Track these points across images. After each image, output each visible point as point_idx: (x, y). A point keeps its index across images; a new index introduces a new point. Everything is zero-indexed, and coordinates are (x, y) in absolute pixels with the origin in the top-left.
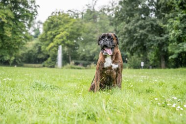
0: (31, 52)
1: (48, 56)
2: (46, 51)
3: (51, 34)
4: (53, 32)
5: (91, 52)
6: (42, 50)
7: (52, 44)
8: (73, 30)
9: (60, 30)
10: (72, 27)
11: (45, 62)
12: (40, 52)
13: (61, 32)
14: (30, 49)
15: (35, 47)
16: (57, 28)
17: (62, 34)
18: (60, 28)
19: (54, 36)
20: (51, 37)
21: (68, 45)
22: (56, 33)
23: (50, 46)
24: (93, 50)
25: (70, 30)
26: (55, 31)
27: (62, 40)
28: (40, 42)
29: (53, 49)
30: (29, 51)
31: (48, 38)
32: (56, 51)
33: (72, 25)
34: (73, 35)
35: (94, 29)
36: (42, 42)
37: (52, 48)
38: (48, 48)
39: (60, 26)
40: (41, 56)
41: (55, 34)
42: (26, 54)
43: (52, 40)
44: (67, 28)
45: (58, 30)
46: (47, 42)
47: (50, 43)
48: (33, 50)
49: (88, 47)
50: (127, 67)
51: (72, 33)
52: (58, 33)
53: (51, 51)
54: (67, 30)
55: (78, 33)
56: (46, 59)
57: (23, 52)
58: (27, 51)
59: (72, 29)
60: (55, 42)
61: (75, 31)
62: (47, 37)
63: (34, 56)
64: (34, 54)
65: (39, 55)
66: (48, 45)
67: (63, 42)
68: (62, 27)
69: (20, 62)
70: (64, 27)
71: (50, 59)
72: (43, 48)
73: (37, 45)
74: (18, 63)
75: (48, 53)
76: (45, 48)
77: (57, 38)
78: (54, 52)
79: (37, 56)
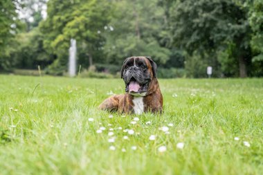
0: (26, 51)
1: (55, 57)
2: (52, 48)
3: (59, 20)
4: (63, 18)
5: (125, 50)
6: (45, 46)
7: (60, 37)
8: (95, 14)
9: (75, 13)
10: (93, 8)
11: (50, 67)
12: (41, 50)
13: (76, 17)
14: (25, 45)
15: (33, 42)
16: (69, 10)
17: (78, 20)
18: (74, 10)
19: (65, 23)
20: (60, 24)
21: (87, 39)
22: (67, 18)
23: (57, 41)
24: (128, 46)
25: (90, 13)
26: (67, 15)
27: (77, 30)
28: (41, 34)
29: (62, 46)
30: (23, 49)
31: (54, 27)
32: (67, 49)
33: (94, 5)
34: (97, 22)
35: (131, 12)
36: (44, 33)
37: (61, 43)
38: (53, 44)
39: (74, 8)
40: (42, 57)
41: (65, 20)
42: (18, 53)
43: (60, 31)
44: (85, 10)
45: (71, 12)
46: (52, 34)
47: (58, 35)
48: (30, 46)
49: (120, 42)
50: (185, 76)
51: (94, 19)
52: (70, 18)
53: (59, 49)
54: (85, 13)
55: (103, 19)
56: (50, 62)
57: (14, 50)
58: (19, 48)
59: (94, 11)
60: (66, 33)
61: (99, 14)
62: (52, 25)
63: (31, 57)
64: (31, 54)
65: (40, 55)
66: (54, 38)
67: (79, 33)
68: (78, 8)
69: (8, 66)
70: (82, 9)
71: (56, 62)
72: (46, 43)
73: (36, 38)
74: (6, 68)
75: (55, 52)
76: (49, 44)
77: (69, 27)
78: (64, 51)
79: (36, 56)
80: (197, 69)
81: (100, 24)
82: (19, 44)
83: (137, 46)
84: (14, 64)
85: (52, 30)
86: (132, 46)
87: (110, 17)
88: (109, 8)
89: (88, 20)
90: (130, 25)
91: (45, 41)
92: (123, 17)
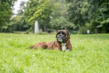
0: (19, 23)
3: (32, 11)
4: (33, 10)
5: (58, 23)
6: (26, 22)
7: (32, 18)
8: (46, 8)
9: (38, 8)
10: (46, 6)
11: (28, 30)
13: (38, 10)
14: (18, 21)
15: (22, 20)
16: (36, 7)
17: (39, 11)
18: (38, 7)
19: (34, 12)
20: (32, 12)
21: (43, 19)
22: (35, 10)
23: (31, 19)
24: (60, 22)
25: (44, 8)
26: (35, 9)
27: (38, 15)
29: (33, 21)
30: (17, 23)
31: (30, 14)
33: (46, 5)
35: (61, 7)
36: (26, 16)
37: (32, 20)
38: (29, 20)
39: (38, 6)
40: (26, 26)
41: (34, 11)
43: (32, 15)
44: (42, 7)
45: (37, 8)
47: (31, 17)
48: (21, 22)
49: (57, 20)
51: (46, 10)
52: (36, 10)
53: (31, 23)
54: (42, 8)
55: (50, 10)
56: (29, 28)
57: (14, 23)
58: (16, 23)
59: (46, 7)
60: (34, 16)
61: (48, 8)
62: (29, 13)
63: (21, 26)
64: (21, 25)
65: (24, 25)
66: (29, 18)
67: (40, 16)
68: (39, 6)
69: (11, 30)
70: (41, 6)
71: (31, 28)
72: (27, 20)
73: (23, 18)
74: (10, 30)
75: (30, 24)
76: (28, 21)
77: (36, 14)
78: (33, 23)
81: (48, 12)
82: (16, 21)
83: (63, 22)
84: (14, 29)
85: (29, 15)
86: (61, 22)
87: (52, 10)
88: (52, 6)
89: (43, 10)
90: (60, 13)
91: (26, 19)
92: (58, 9)
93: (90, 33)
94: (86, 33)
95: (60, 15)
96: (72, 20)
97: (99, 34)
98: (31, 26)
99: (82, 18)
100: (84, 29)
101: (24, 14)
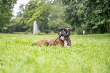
0: (18, 25)
2: (27, 24)
3: (30, 13)
4: (32, 12)
6: (25, 23)
7: (31, 19)
8: (44, 10)
9: (36, 10)
10: (44, 8)
11: (27, 31)
13: (37, 12)
14: (18, 23)
15: (21, 21)
16: (34, 9)
17: (37, 13)
18: (36, 9)
19: (32, 14)
20: (31, 14)
21: (41, 20)
22: (34, 12)
23: (29, 21)
24: (57, 23)
25: (42, 10)
26: (33, 11)
27: (37, 17)
33: (44, 7)
35: (58, 9)
36: (25, 18)
37: (31, 22)
39: (36, 8)
40: (25, 27)
41: (33, 13)
43: (31, 17)
44: (40, 9)
47: (30, 18)
48: (20, 23)
49: (54, 21)
51: (44, 12)
53: (30, 24)
54: (40, 10)
55: (47, 12)
56: (27, 29)
57: (13, 24)
58: (15, 24)
59: (44, 9)
60: (33, 18)
62: (27, 15)
63: (20, 28)
64: (20, 26)
67: (38, 18)
68: (38, 8)
69: (11, 31)
71: (30, 29)
73: (22, 20)
76: (26, 22)
77: (34, 15)
78: (32, 25)
79: (22, 27)
80: (79, 32)
81: (46, 14)
82: (15, 22)
83: (61, 23)
84: (14, 30)
85: (28, 17)
86: (58, 23)
87: (50, 12)
88: (49, 8)
89: (41, 12)
90: (58, 15)
91: (25, 21)
92: (55, 11)
93: (86, 34)
94: (82, 34)
95: (57, 17)
96: (69, 21)
97: (94, 35)
98: (29, 27)
99: (78, 19)
100: (80, 30)
101: (24, 16)
